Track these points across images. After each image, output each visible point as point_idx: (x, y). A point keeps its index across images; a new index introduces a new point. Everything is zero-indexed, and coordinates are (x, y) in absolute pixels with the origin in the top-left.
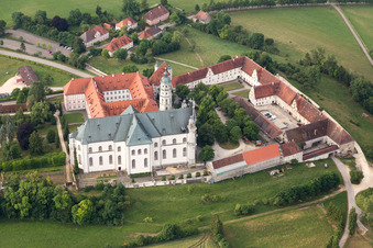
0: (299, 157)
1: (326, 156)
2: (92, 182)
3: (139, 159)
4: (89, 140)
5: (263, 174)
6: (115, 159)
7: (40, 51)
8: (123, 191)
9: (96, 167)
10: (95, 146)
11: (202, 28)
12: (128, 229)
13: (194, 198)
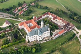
0: (67, 31)
1: (70, 30)
4: (31, 36)
7: (7, 16)
12: (43, 52)
13: (52, 43)
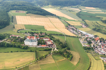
0: (48, 47)
5: (44, 48)
7: (29, 35)
8: (28, 46)
9: (26, 44)
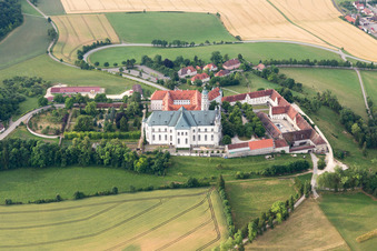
0: (287, 149)
1: (306, 151)
2: (152, 149)
3: (183, 138)
4: (153, 124)
5: (261, 157)
6: (169, 138)
8: (168, 156)
9: (157, 142)
10: (156, 128)
11: (258, 74)
12: (167, 178)
13: (212, 165)
